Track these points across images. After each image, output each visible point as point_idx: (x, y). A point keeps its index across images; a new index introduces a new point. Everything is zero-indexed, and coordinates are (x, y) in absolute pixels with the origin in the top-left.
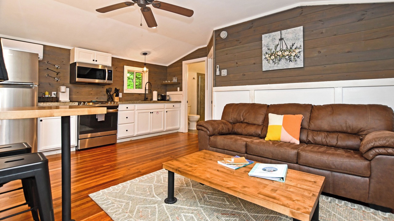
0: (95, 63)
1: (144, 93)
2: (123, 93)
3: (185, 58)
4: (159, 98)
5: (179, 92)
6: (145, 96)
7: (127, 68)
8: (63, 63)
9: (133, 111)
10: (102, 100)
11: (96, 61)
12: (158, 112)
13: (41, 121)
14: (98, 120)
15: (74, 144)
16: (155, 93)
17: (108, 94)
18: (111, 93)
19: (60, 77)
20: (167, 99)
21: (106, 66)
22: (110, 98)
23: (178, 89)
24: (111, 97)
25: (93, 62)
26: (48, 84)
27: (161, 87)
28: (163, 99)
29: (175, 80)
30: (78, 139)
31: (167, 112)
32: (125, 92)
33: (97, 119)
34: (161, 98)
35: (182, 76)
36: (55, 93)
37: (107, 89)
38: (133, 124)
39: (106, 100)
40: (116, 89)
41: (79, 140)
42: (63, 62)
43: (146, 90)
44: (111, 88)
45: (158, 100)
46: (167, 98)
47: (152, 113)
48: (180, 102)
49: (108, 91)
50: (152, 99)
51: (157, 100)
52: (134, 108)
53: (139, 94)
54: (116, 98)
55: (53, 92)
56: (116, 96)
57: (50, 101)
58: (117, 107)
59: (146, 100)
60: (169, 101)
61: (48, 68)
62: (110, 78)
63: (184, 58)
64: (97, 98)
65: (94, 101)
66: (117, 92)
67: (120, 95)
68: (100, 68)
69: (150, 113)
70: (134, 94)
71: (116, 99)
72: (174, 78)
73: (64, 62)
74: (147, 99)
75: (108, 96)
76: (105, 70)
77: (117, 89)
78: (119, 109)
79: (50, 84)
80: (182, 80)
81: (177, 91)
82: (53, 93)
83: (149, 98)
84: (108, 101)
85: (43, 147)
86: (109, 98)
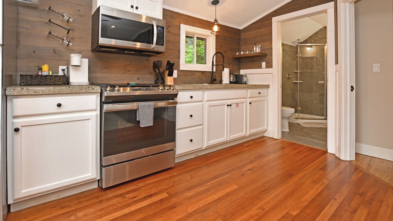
0: (134, 11)
1: (211, 70)
2: (179, 71)
3: (277, 13)
4: (231, 80)
5: (264, 69)
6: (212, 76)
7: (185, 29)
8: (80, 12)
9: (201, 103)
10: (146, 82)
11: (137, 8)
12: (237, 104)
13: (17, 130)
14: (142, 126)
15: (94, 177)
16: (226, 71)
17: (155, 71)
18: (161, 70)
19: (72, 39)
20: (244, 81)
21: (154, 19)
22: (160, 80)
23: (264, 64)
24: (162, 77)
25: (131, 10)
26: (53, 51)
27: (233, 61)
28: (238, 81)
29: (257, 50)
30: (102, 166)
31: (250, 103)
32: (181, 68)
33: (139, 122)
34: (235, 80)
35: (272, 43)
36: (65, 67)
37: (154, 63)
38: (201, 127)
39: (153, 82)
40: (168, 62)
41: (104, 169)
42: (79, 10)
43: (213, 65)
44: (161, 61)
45: (231, 82)
46: (245, 79)
47: (231, 105)
48: (268, 86)
49: (156, 66)
50: (221, 82)
51: (229, 83)
52: (203, 99)
53: (203, 72)
54: (169, 78)
55: (60, 66)
56: (169, 76)
57: (51, 84)
58: (176, 95)
59: (215, 82)
60: (246, 84)
61: (50, 21)
62: (160, 41)
63: (275, 11)
64: (138, 79)
65: (132, 83)
66: (171, 67)
67: (175, 73)
68: (144, 21)
69: (226, 105)
70: (194, 72)
71: (169, 81)
72: (256, 47)
73: (82, 10)
74: (215, 80)
75: (156, 74)
76: (153, 25)
77: (171, 62)
78: (179, 99)
79: (55, 52)
80: (272, 49)
81: (261, 68)
82: (61, 68)
83: (218, 79)
84: (155, 83)
85: (23, 191)
86: (158, 79)
